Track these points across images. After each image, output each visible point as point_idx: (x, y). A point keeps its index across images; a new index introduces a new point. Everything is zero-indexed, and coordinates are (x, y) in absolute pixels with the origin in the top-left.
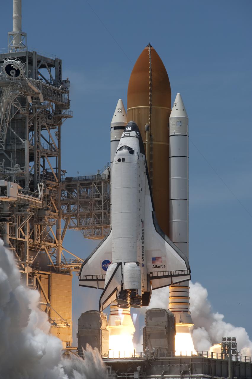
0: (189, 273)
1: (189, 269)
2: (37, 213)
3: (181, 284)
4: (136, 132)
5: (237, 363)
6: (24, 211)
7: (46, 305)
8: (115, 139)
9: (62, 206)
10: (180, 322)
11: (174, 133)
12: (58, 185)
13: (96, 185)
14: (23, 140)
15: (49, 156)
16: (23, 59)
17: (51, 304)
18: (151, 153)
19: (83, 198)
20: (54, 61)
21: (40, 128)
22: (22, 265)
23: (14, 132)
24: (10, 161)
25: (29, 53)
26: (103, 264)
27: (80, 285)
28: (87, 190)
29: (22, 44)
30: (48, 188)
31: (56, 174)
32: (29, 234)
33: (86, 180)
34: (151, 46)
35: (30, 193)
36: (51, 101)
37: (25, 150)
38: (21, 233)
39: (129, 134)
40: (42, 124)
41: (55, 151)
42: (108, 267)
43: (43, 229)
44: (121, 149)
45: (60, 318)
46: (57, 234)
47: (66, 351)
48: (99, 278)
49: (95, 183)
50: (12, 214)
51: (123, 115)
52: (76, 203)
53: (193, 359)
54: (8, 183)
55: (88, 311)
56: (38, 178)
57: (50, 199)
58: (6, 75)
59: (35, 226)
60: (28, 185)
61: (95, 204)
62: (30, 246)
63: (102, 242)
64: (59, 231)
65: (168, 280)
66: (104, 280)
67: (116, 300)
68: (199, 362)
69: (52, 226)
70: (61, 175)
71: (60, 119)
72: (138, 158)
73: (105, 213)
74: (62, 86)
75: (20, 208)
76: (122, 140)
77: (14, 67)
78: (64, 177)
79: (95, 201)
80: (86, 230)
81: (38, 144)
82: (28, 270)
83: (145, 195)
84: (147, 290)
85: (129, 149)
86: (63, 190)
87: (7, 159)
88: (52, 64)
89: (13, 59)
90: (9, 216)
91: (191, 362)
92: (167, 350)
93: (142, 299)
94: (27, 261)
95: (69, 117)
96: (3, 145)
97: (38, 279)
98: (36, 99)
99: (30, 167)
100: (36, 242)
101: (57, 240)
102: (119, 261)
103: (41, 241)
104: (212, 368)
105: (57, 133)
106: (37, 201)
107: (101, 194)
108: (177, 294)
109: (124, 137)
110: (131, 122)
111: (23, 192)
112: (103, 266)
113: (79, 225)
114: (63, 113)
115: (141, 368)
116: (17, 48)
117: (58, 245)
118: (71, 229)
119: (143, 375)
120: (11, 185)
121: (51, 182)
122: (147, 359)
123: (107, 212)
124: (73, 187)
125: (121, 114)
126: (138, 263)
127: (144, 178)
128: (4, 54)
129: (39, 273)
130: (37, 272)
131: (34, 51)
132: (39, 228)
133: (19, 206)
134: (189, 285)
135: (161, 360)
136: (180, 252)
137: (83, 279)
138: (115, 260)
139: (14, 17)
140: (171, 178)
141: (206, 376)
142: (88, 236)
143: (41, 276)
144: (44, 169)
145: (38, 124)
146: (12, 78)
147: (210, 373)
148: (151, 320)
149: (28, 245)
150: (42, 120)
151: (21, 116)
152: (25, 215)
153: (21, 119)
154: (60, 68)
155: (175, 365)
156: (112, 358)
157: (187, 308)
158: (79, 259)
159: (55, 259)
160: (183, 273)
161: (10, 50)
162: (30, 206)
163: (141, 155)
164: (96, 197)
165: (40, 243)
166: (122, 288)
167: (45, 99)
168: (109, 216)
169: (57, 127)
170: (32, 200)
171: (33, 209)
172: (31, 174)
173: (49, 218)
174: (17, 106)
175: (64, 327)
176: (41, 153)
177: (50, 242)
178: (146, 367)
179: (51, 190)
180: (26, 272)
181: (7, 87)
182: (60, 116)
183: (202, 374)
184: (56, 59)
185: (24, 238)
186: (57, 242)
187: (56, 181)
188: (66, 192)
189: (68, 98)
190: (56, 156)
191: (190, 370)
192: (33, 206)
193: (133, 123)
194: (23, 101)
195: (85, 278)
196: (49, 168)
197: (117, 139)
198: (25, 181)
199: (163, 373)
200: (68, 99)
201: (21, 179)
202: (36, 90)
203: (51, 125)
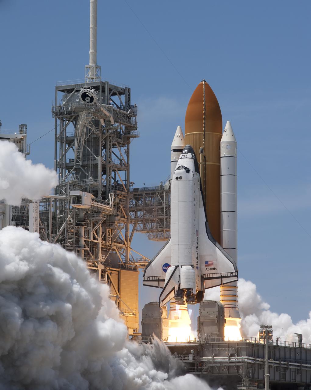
0: (236, 275)
1: (237, 271)
2: (108, 218)
3: (230, 284)
4: (192, 154)
5: (277, 347)
6: (97, 217)
7: (116, 297)
8: (174, 160)
9: (130, 213)
10: (230, 317)
11: (225, 155)
12: (127, 195)
13: (159, 194)
14: (97, 157)
15: (119, 170)
16: (96, 88)
17: (120, 296)
18: (205, 172)
19: (148, 206)
20: (124, 89)
21: (111, 146)
22: (96, 263)
23: (90, 150)
24: (86, 175)
25: (102, 82)
26: (163, 266)
27: (144, 285)
28: (152, 199)
29: (97, 75)
30: (118, 197)
31: (125, 185)
32: (102, 236)
33: (151, 190)
34: (205, 81)
35: (102, 201)
36: (121, 123)
37: (98, 165)
38: (95, 236)
39: (185, 156)
40: (113, 142)
41: (125, 166)
42: (167, 269)
43: (114, 232)
44: (179, 168)
45: (127, 309)
46: (126, 236)
47: (133, 336)
48: (160, 279)
49: (158, 193)
50: (87, 219)
51: (181, 140)
52: (142, 210)
53: (238, 344)
54: (83, 193)
55: (151, 303)
56: (109, 189)
57: (120, 206)
58: (82, 102)
59: (107, 230)
60: (101, 194)
61: (158, 211)
62: (102, 246)
63: (163, 248)
64: (127, 234)
65: (218, 281)
66: (164, 280)
67: (174, 297)
68: (244, 347)
69: (121, 229)
70: (130, 186)
71: (129, 138)
72: (193, 176)
73: (166, 219)
74: (130, 111)
75: (93, 214)
76: (179, 161)
77: (89, 95)
78: (132, 188)
79: (158, 208)
80: (151, 233)
81: (110, 160)
82: (101, 267)
83: (199, 208)
84: (201, 289)
85: (186, 168)
86: (131, 199)
87: (83, 173)
88: (122, 92)
89: (88, 88)
90: (84, 221)
91: (238, 346)
92: (218, 336)
93: (197, 297)
94: (99, 260)
95: (137, 137)
96: (80, 160)
97: (109, 275)
98: (107, 121)
99: (103, 179)
100: (108, 243)
101: (126, 241)
102: (177, 265)
103: (112, 242)
104: (255, 351)
105: (127, 151)
106: (108, 208)
107: (163, 202)
108: (227, 293)
109: (181, 158)
110: (188, 145)
111: (96, 201)
112: (164, 268)
113: (145, 229)
114: (131, 134)
115: (194, 351)
116: (92, 79)
117: (126, 246)
118: (138, 232)
119: (196, 357)
120: (85, 195)
121: (121, 192)
122: (200, 343)
123: (168, 218)
124: (139, 196)
125: (179, 139)
126: (193, 266)
127: (199, 193)
128: (81, 84)
129: (110, 270)
130: (108, 268)
131: (107, 81)
132: (110, 231)
133: (92, 212)
134: (237, 285)
135: (212, 345)
136: (229, 256)
137: (147, 279)
138: (173, 263)
139: (91, 53)
140: (222, 193)
141: (250, 358)
142: (152, 238)
143: (111, 272)
144: (115, 181)
145: (110, 143)
146: (86, 103)
147: (254, 356)
148: (204, 310)
149: (100, 246)
150: (113, 139)
151: (95, 136)
152: (97, 221)
153: (95, 139)
154: (129, 95)
155: (224, 349)
156: (170, 343)
157: (236, 305)
158: (144, 258)
159: (124, 257)
160: (232, 275)
161: (86, 80)
162: (102, 212)
163: (196, 174)
164: (160, 205)
165: (111, 244)
166: (179, 287)
167: (116, 121)
168: (170, 222)
169: (126, 145)
170: (104, 207)
171: (105, 215)
172: (103, 185)
173: (120, 223)
174: (92, 128)
175: (130, 316)
176: (112, 167)
177: (119, 243)
178: (199, 350)
179: (121, 199)
180: (99, 268)
181: (83, 112)
182: (128, 135)
183: (247, 356)
184: (125, 88)
185: (97, 240)
186: (126, 243)
187: (125, 192)
188: (134, 201)
189: (136, 120)
190: (126, 170)
191: (236, 353)
192: (105, 213)
193: (189, 147)
194: (97, 124)
195: (148, 279)
196: (119, 180)
197: (176, 160)
198: (98, 191)
199: (213, 356)
200: (136, 122)
201: (95, 189)
202: (108, 114)
203: (121, 143)
